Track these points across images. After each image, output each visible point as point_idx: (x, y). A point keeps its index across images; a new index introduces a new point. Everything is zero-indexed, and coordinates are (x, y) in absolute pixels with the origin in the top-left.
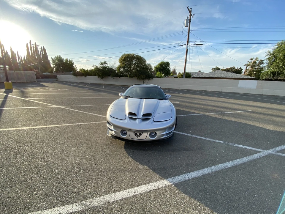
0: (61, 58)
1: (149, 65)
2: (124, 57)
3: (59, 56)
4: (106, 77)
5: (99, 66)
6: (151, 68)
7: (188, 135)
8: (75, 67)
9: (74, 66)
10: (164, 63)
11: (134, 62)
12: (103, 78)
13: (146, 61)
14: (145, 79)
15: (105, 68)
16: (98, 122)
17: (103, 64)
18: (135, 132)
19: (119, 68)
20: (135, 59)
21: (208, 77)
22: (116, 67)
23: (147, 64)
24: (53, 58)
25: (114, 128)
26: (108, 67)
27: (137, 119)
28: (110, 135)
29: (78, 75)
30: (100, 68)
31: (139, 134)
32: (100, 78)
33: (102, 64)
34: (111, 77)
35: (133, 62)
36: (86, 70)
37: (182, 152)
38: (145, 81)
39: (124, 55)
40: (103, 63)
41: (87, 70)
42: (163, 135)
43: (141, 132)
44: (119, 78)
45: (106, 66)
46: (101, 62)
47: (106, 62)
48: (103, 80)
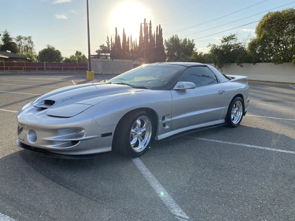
0: (178, 38)
3: (176, 36)
4: (228, 64)
5: (219, 44)
9: (194, 49)
12: (222, 66)
15: (231, 46)
24: (167, 40)
26: (237, 44)
30: (221, 48)
33: (226, 40)
39: (267, 15)
40: (228, 38)
44: (254, 65)
45: (234, 43)
46: (225, 37)
47: (235, 36)
48: (222, 71)
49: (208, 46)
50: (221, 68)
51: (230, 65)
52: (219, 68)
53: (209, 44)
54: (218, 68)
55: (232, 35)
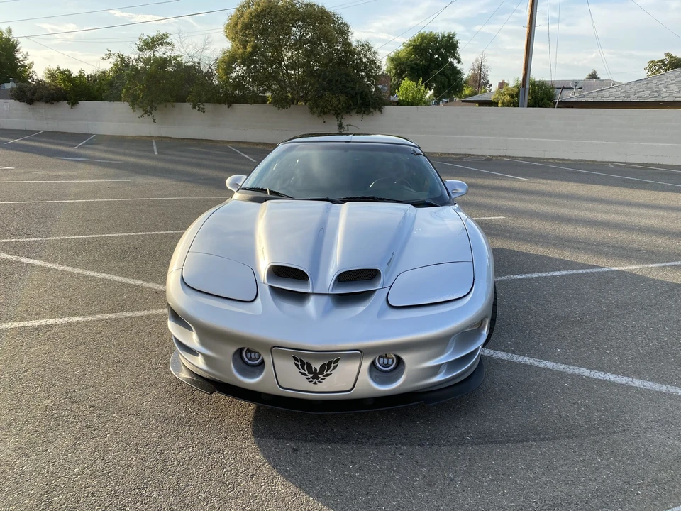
1: (363, 45)
2: (247, 12)
4: (169, 105)
5: (132, 54)
6: (373, 62)
7: (549, 364)
8: (26, 63)
9: (18, 56)
10: (431, 40)
11: (296, 32)
12: (153, 108)
13: (351, 29)
14: (348, 110)
15: (164, 62)
16: (129, 314)
17: (151, 48)
18: (303, 360)
19: (228, 62)
20: (298, 20)
21: (633, 98)
22: (215, 57)
23: (354, 44)
25: (203, 343)
26: (175, 58)
27: (312, 299)
28: (184, 375)
29: (40, 99)
30: (141, 65)
31: (322, 367)
32: (140, 112)
33: (150, 44)
34: (188, 106)
35: (288, 33)
36: (75, 73)
37: (520, 445)
38: (345, 123)
40: (153, 41)
41: (81, 76)
42: (436, 370)
43: (331, 360)
44: (228, 107)
45: (168, 54)
46: (145, 38)
47: (168, 37)
48: (154, 120)
49: (104, 56)
50: (151, 113)
51: (173, 106)
52: (146, 113)
53: (108, 53)
54: (143, 113)
55: (161, 33)
